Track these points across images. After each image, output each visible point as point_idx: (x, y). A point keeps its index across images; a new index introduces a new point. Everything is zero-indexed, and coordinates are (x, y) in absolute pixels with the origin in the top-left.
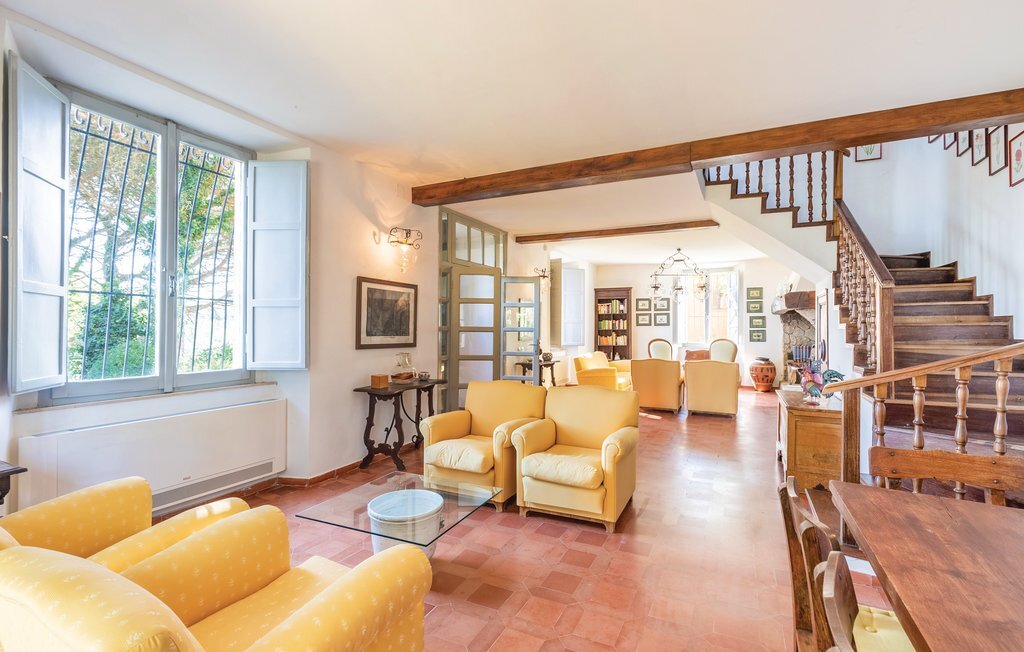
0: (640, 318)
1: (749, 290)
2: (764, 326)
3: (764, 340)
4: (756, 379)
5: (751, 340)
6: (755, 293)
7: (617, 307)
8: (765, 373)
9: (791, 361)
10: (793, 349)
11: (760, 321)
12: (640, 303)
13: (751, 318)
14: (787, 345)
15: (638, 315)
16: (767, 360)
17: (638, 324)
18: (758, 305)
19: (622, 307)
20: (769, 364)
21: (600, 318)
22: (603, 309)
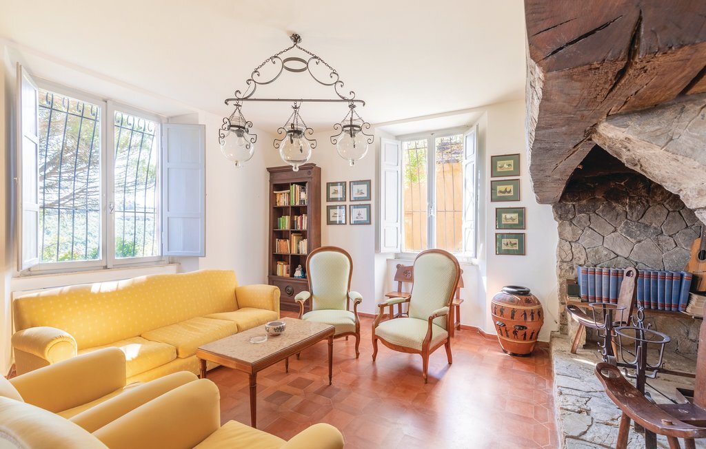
0: (332, 211)
1: (494, 159)
2: (522, 224)
3: (521, 251)
4: (502, 328)
5: (500, 252)
6: (505, 166)
7: (299, 196)
8: (519, 320)
9: (576, 300)
10: (579, 273)
11: (515, 216)
12: (332, 189)
13: (499, 212)
14: (566, 263)
15: (329, 208)
16: (526, 293)
17: (329, 223)
18: (510, 187)
19: (303, 196)
20: (528, 302)
21: (277, 212)
22: (282, 200)
